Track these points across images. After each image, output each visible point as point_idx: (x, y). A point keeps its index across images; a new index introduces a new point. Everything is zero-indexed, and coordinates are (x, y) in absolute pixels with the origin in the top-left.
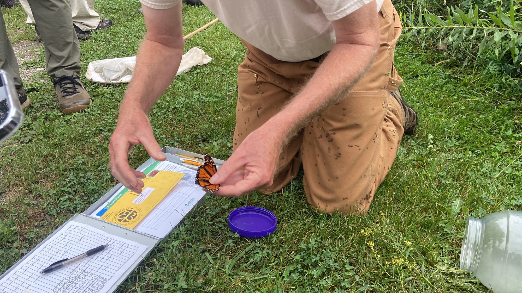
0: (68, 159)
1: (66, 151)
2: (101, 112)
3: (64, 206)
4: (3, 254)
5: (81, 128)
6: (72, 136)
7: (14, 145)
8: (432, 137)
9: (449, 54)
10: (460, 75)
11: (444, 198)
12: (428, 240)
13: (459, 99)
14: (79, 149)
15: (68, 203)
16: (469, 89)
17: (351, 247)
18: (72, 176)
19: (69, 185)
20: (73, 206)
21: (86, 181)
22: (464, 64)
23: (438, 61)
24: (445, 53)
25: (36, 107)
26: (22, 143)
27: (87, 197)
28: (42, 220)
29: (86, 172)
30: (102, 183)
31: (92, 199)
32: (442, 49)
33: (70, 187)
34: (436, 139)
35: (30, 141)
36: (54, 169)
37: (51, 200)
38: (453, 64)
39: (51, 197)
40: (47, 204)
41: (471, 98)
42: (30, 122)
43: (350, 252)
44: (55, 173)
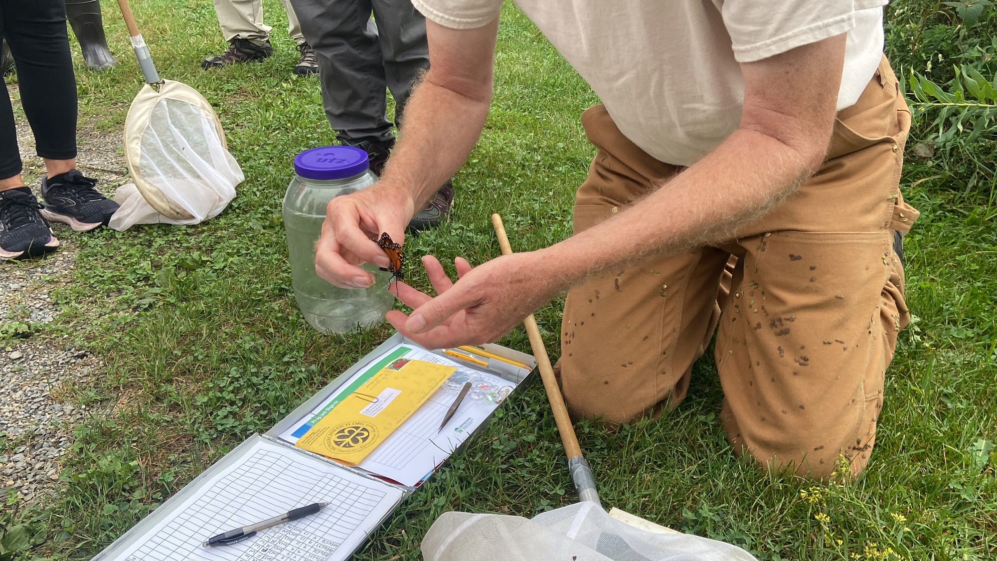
0: (225, 340)
1: (220, 325)
2: (281, 257)
3: (223, 427)
4: (115, 512)
5: (246, 286)
6: (231, 299)
7: (121, 313)
8: (918, 319)
9: (938, 165)
10: (962, 205)
11: (954, 436)
12: (930, 516)
13: (964, 249)
14: (244, 324)
15: (231, 422)
16: (982, 232)
17: (780, 522)
18: (235, 372)
19: (231, 388)
20: (240, 427)
21: (262, 382)
22: (970, 185)
23: (916, 177)
24: (930, 163)
25: (158, 244)
26: (135, 309)
27: (266, 412)
28: (183, 451)
29: (259, 365)
30: (293, 386)
31: (275, 415)
32: (923, 155)
33: (233, 392)
34: (926, 325)
35: (151, 306)
36: (200, 357)
37: (198, 414)
38: (946, 185)
39: (198, 409)
40: (192, 421)
41: (988, 250)
42: (150, 272)
43: (779, 533)
44: (203, 365)
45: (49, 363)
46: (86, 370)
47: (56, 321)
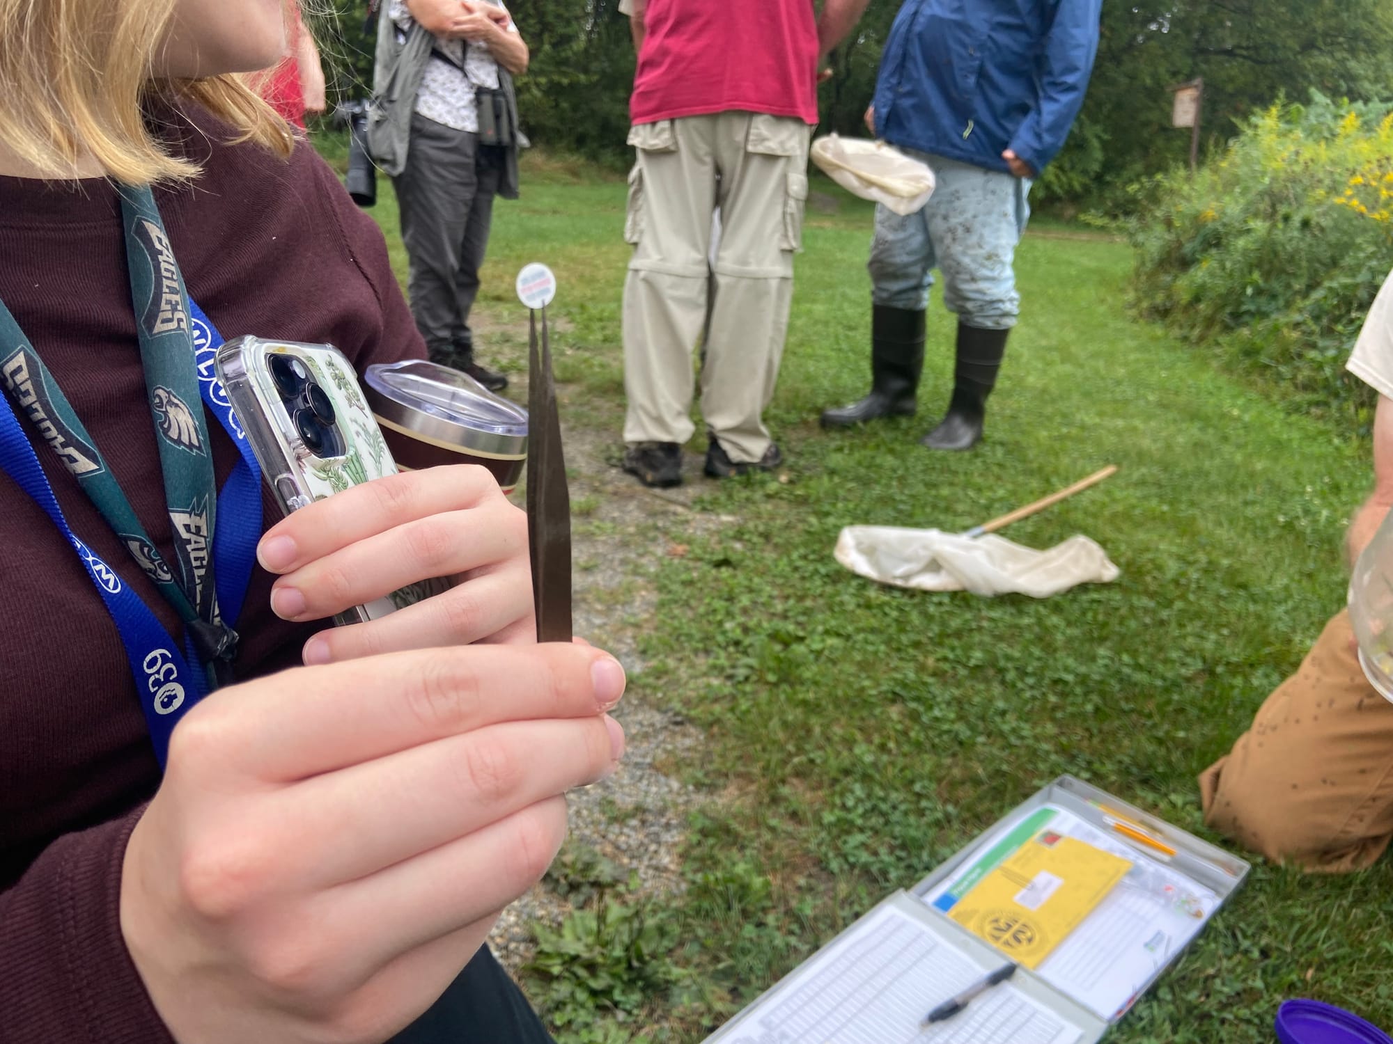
1: (829, 724)
20: (876, 866)
21: (891, 811)
26: (727, 679)
29: (885, 789)
33: (862, 817)
35: (746, 679)
39: (822, 827)
40: (818, 841)
45: (646, 723)
46: (688, 742)
47: (647, 675)
